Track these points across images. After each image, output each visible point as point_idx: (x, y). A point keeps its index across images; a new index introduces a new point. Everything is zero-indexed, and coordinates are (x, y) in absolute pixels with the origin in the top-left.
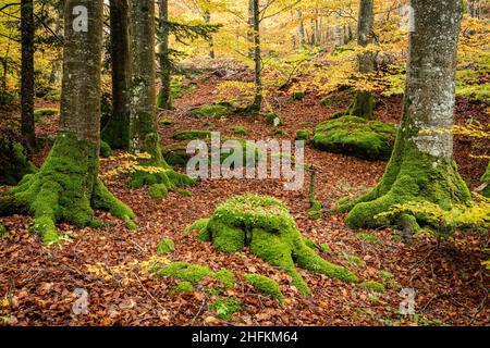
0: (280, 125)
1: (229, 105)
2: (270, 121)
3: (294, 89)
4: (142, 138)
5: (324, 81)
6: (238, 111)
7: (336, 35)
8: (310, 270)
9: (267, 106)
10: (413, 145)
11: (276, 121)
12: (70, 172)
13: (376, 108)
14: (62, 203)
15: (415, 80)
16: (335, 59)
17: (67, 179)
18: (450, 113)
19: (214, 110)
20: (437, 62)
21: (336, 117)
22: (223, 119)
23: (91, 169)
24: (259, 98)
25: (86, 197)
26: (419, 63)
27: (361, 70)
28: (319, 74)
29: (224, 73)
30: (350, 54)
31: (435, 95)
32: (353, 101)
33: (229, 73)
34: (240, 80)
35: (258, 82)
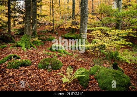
0: (58, 34)
1: (47, 30)
2: (56, 33)
3: (60, 27)
4: (35, 36)
5: (66, 26)
6: (49, 31)
7: (68, 17)
8: (66, 54)
9: (55, 31)
10: (81, 37)
11: (57, 33)
12: (27, 40)
13: (75, 31)
14: (25, 45)
15: (81, 27)
16: (68, 22)
17: (26, 41)
18: (86, 32)
19: (45, 31)
20: (84, 24)
21: (68, 33)
22: (47, 33)
23: (30, 40)
24: (53, 29)
25: (29, 44)
26: (82, 24)
27: (73, 24)
28: (65, 25)
29: (46, 24)
30: (71, 21)
31: (84, 29)
32: (71, 30)
33: (47, 24)
34: (49, 25)
35: (53, 26)
